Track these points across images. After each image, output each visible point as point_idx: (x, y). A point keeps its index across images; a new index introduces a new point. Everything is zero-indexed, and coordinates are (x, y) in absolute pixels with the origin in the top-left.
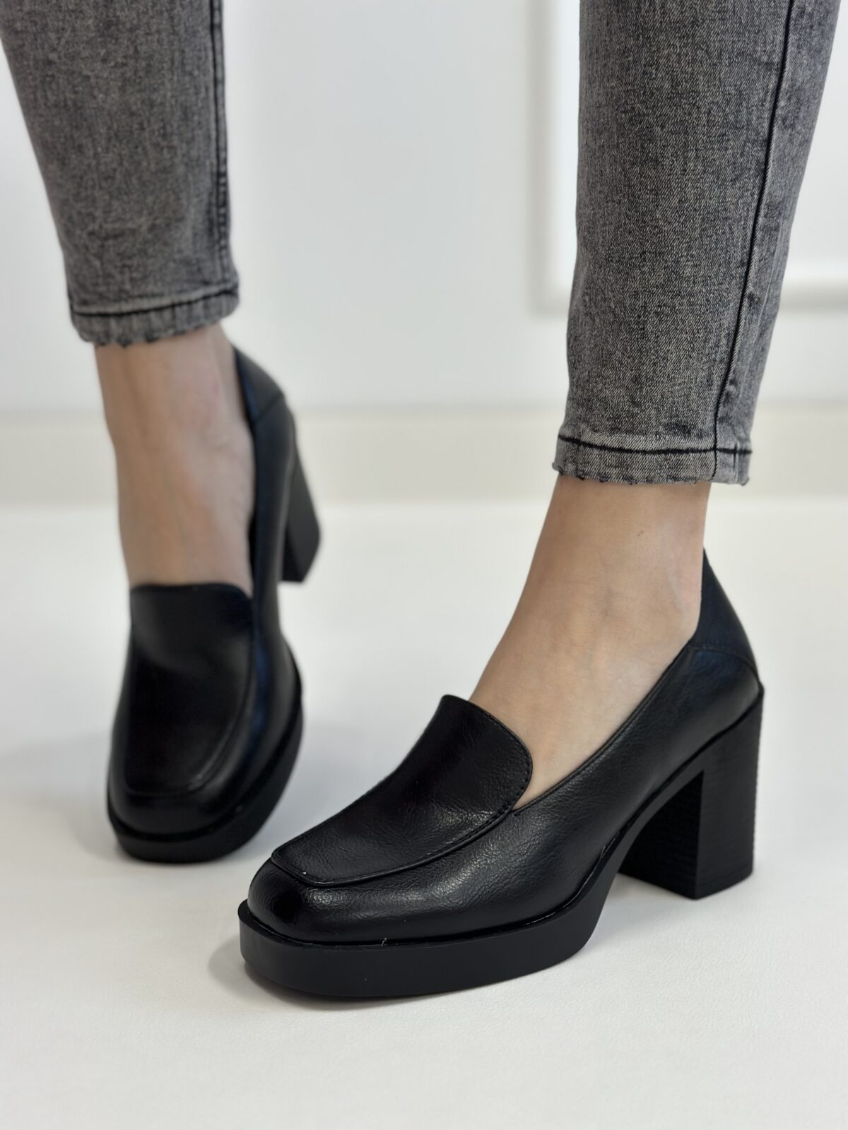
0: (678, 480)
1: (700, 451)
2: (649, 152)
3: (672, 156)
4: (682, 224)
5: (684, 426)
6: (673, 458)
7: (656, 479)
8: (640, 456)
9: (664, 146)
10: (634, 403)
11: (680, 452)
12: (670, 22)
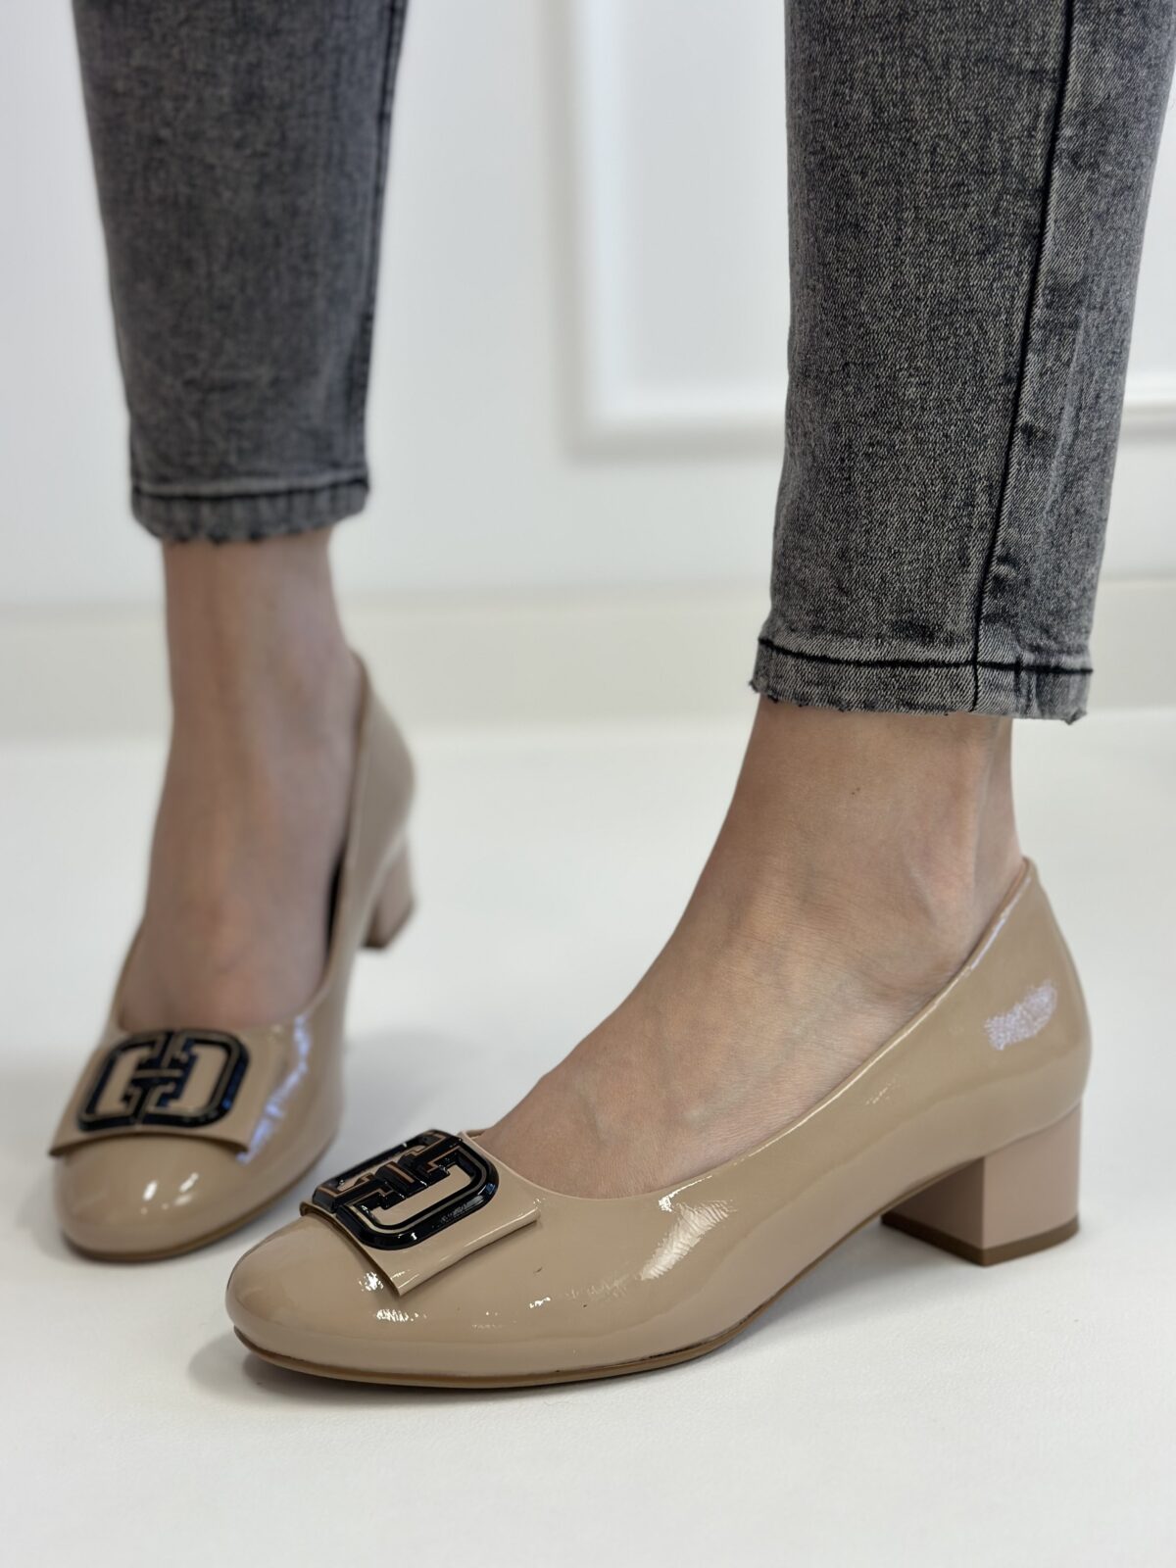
0: (915, 709)
1: (948, 665)
2: (847, 213)
3: (879, 217)
4: (898, 320)
5: (923, 627)
6: (906, 673)
7: (880, 705)
8: (852, 670)
9: (868, 204)
10: (840, 589)
11: (917, 665)
12: (866, 17)
